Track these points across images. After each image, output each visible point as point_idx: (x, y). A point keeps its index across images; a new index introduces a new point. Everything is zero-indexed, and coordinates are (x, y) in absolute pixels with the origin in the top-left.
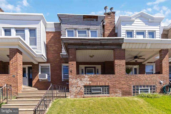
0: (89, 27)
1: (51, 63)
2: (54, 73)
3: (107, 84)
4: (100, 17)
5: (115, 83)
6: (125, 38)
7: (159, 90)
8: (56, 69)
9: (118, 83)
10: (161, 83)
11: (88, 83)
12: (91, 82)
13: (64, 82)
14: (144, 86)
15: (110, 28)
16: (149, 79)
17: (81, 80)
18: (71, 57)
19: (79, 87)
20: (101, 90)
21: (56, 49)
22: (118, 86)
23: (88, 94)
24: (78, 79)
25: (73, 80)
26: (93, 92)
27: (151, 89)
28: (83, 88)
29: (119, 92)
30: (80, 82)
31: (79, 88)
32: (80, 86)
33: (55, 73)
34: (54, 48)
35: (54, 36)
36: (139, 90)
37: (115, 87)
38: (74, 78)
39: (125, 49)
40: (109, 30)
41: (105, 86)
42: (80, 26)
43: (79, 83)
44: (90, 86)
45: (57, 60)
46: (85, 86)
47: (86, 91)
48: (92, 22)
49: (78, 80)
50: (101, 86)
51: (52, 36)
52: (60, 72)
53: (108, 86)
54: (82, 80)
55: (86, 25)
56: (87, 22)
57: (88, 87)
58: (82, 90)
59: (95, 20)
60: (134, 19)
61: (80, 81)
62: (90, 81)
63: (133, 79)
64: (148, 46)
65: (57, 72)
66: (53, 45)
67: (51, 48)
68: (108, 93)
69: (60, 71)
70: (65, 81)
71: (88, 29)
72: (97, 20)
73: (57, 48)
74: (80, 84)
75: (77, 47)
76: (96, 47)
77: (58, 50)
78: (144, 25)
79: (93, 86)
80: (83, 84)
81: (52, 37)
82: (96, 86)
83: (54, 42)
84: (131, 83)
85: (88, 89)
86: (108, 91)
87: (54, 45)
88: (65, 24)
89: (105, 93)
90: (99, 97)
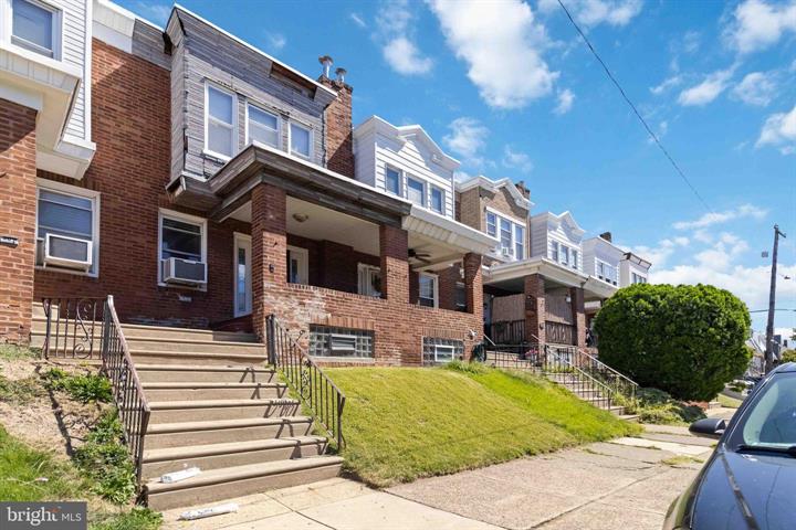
0: (286, 108)
1: (104, 190)
2: (120, 243)
3: (369, 328)
4: (322, 93)
5: (386, 324)
6: (414, 205)
7: (468, 354)
8: (132, 225)
9: (393, 325)
10: (471, 337)
11: (322, 317)
12: (329, 315)
13: (167, 289)
14: (444, 342)
15: (337, 133)
16: (452, 323)
17: (301, 304)
18: (271, 217)
19: (297, 327)
20: (354, 344)
21: (136, 135)
22: (393, 334)
23: (319, 353)
24: (293, 297)
25: (278, 301)
26: (334, 348)
27: (456, 350)
28: (308, 333)
29: (396, 351)
30: (298, 311)
31: (297, 331)
32: (300, 324)
33: (125, 244)
34: (125, 129)
35: (126, 70)
36: (436, 353)
37: (386, 338)
38: (281, 293)
39: (406, 232)
40: (337, 138)
41: (365, 333)
42: (257, 91)
43: (296, 312)
44: (328, 329)
45: (138, 183)
46: (313, 328)
47: (313, 343)
48: (296, 97)
49: (295, 301)
50: (353, 332)
51: (117, 67)
52: (151, 246)
53: (372, 333)
54: (304, 304)
55: (277, 96)
56: (280, 88)
57: (319, 331)
58: (304, 340)
59: (305, 92)
60: (402, 138)
61: (299, 308)
62: (328, 311)
63: (424, 320)
64: (452, 239)
65: (133, 239)
66: (120, 109)
67: (107, 122)
68: (372, 355)
69: (151, 239)
70: (174, 289)
71: (285, 116)
72: (312, 97)
73: (140, 133)
74: (300, 317)
75: (292, 187)
76: (343, 206)
77: (144, 141)
78: (423, 165)
79: (334, 329)
80: (308, 320)
81: (116, 72)
82: (340, 331)
83: (125, 97)
84: (420, 329)
85: (319, 338)
86: (371, 348)
87: (124, 110)
88: (202, 57)
89: (364, 355)
90: (351, 365)
